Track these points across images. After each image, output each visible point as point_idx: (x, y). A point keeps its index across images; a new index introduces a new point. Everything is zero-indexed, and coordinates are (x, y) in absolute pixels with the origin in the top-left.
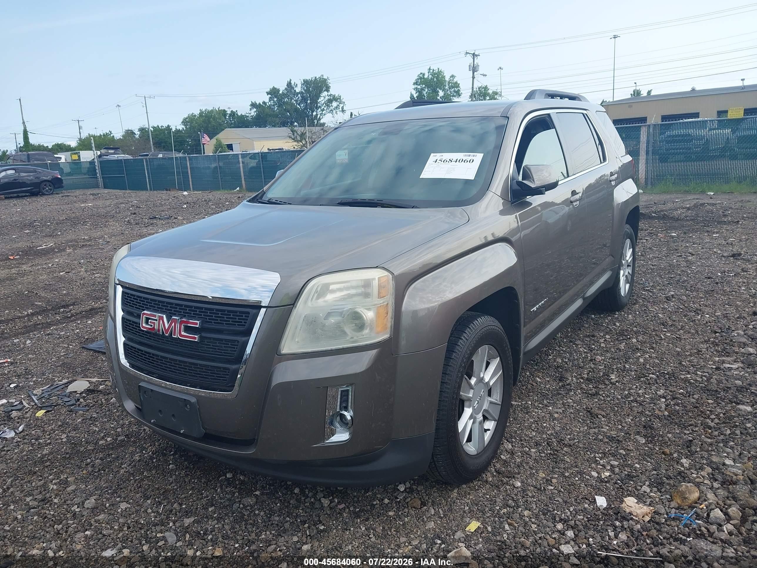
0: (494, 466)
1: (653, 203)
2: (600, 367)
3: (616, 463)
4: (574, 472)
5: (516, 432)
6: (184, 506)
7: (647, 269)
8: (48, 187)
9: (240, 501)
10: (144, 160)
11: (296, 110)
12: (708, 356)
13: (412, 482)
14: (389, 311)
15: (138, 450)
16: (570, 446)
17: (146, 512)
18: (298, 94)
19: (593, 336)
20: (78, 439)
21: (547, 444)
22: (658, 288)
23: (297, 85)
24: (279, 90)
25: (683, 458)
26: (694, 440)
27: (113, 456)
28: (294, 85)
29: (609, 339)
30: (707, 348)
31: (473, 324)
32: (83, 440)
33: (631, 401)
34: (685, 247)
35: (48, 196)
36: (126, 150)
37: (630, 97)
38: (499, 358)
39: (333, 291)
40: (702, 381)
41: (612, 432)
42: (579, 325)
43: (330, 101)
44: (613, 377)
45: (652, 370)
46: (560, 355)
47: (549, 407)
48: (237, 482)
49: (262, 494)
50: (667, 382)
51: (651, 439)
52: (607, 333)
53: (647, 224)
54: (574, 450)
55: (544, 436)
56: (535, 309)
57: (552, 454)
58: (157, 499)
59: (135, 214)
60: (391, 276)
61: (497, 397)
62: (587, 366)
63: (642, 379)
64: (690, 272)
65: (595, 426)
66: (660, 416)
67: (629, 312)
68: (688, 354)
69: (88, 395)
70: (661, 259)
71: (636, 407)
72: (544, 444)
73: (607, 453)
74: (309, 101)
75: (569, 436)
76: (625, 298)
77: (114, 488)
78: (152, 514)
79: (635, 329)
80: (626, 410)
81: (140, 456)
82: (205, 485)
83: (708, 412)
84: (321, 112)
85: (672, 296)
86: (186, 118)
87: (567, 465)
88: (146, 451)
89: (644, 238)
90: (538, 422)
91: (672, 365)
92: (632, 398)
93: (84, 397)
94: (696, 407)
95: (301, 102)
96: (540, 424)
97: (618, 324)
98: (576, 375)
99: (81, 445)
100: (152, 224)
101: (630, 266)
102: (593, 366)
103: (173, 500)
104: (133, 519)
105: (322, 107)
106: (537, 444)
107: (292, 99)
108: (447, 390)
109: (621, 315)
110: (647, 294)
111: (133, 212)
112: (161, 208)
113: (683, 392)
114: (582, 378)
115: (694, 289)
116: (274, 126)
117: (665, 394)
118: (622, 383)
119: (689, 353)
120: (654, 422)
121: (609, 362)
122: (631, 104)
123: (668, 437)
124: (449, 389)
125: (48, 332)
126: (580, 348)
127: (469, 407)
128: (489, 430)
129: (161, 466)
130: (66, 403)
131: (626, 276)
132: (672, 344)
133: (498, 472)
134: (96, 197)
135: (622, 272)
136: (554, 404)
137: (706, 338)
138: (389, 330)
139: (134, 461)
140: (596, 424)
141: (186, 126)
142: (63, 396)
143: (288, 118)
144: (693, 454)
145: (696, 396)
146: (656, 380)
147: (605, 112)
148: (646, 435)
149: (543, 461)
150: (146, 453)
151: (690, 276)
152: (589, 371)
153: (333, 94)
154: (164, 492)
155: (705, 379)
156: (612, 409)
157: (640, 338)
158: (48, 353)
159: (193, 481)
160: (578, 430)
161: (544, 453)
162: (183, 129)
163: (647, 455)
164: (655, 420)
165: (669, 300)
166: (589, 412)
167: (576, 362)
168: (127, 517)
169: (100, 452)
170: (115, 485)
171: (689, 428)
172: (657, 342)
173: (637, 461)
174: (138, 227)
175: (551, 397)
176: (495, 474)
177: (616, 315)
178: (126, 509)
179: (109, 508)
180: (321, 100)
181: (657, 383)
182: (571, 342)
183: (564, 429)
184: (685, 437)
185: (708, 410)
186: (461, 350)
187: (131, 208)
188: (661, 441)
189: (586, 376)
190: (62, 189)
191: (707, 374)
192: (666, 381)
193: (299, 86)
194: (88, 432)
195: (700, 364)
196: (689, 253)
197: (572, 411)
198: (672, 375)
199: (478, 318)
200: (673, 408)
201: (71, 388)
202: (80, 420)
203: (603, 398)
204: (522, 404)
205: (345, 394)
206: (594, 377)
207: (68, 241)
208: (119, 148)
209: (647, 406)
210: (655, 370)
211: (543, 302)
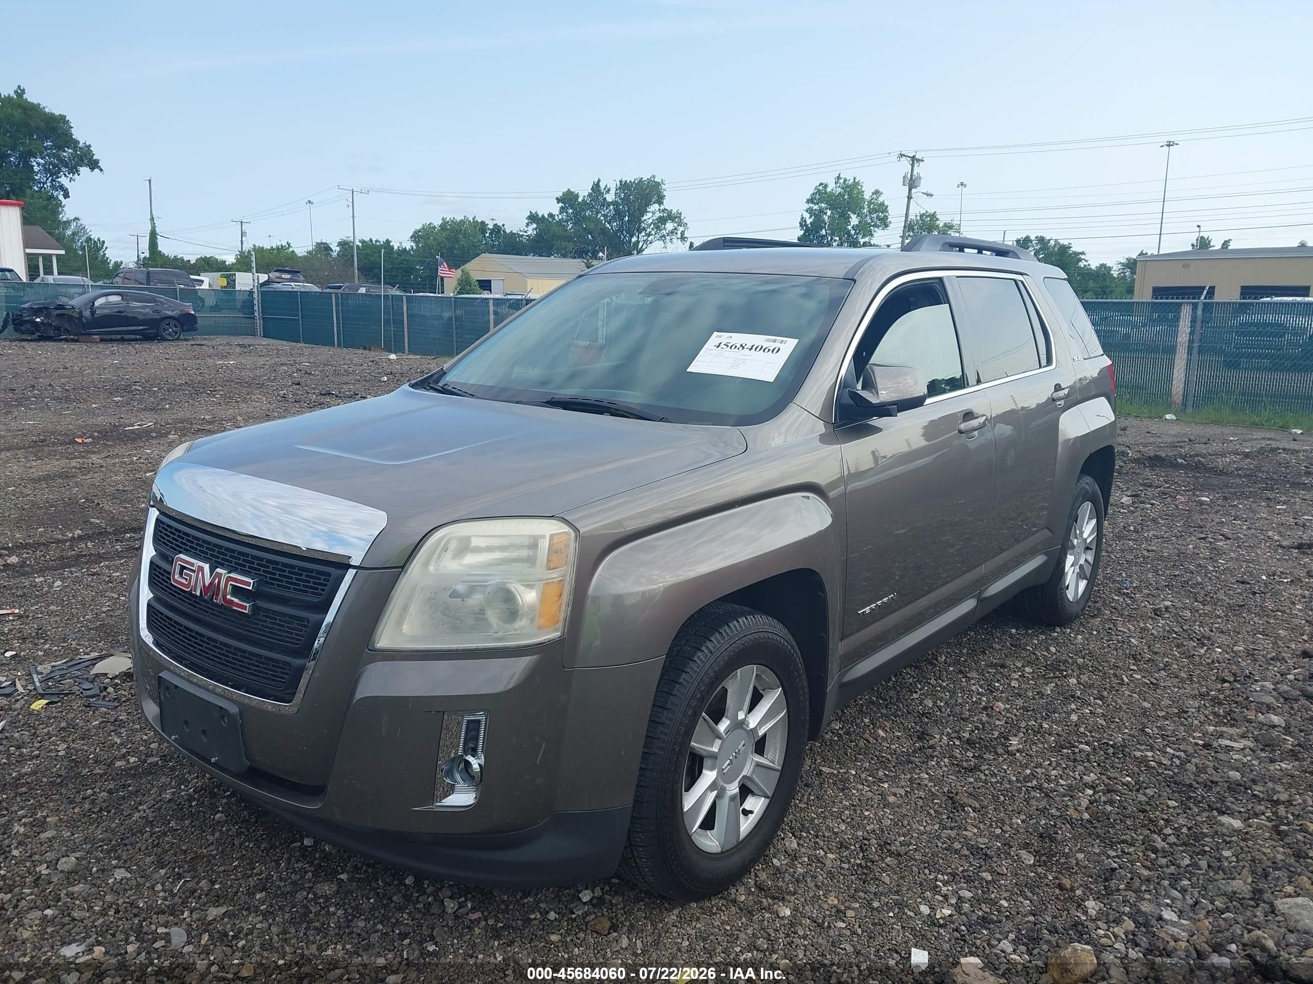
0: (756, 876)
1: (1187, 440)
2: (998, 723)
3: (968, 895)
4: (891, 901)
5: (813, 819)
6: (217, 886)
7: (1136, 557)
8: (172, 328)
9: (311, 888)
10: (333, 295)
11: (604, 231)
12: (1196, 722)
13: (607, 888)
14: (564, 593)
15: (173, 783)
16: (900, 855)
17: (153, 889)
18: (609, 204)
19: (1003, 666)
20: (85, 753)
21: (861, 847)
22: (1146, 591)
23: (609, 190)
24: (577, 196)
25: (1091, 899)
26: (1121, 868)
27: (130, 788)
28: (605, 189)
29: (1029, 673)
30: (1199, 707)
31: (728, 626)
32: (91, 757)
33: (1032, 787)
34: (1218, 523)
35: (170, 343)
36: (311, 276)
37: (1190, 248)
38: (780, 689)
39: (478, 550)
40: (1171, 765)
41: (980, 840)
42: (984, 645)
43: (662, 221)
44: (1014, 741)
45: (1087, 736)
46: (933, 695)
47: (883, 782)
48: (317, 855)
49: (351, 880)
50: (1107, 761)
51: (1045, 858)
52: (1029, 663)
53: (1162, 477)
54: (903, 863)
55: (860, 833)
56: (867, 610)
57: (862, 867)
58: (176, 869)
59: (298, 384)
60: (573, 534)
61: (774, 757)
62: (975, 719)
63: (1065, 751)
64: (1212, 569)
65: (953, 824)
66: (1073, 820)
67: (1081, 629)
68: (1161, 714)
69: (124, 683)
70: (1168, 540)
71: (1037, 799)
72: (853, 847)
73: (959, 875)
74: (627, 218)
75: (902, 838)
76: (1075, 604)
77: (114, 842)
78: (161, 894)
79: (1082, 660)
80: (1019, 802)
81: (174, 793)
82: (264, 854)
83: (1162, 822)
84: (645, 238)
85: (1167, 608)
86: (420, 231)
87: (881, 889)
88: (185, 786)
89: (1148, 501)
90: (857, 808)
91: (1126, 731)
92: (1035, 782)
93: (117, 684)
94: (1144, 811)
95: (613, 218)
96: (858, 812)
97: (1053, 649)
98: (950, 731)
99: (85, 765)
100: (320, 404)
101: (1091, 549)
102: (985, 719)
103: (203, 874)
104: (128, 898)
105: (648, 230)
106: (842, 846)
107: (597, 213)
108: (663, 737)
109: (1064, 633)
110: (1121, 600)
111: (297, 380)
112: (345, 379)
113: (1130, 782)
114: (959, 738)
115: (1210, 599)
116: (564, 256)
117: (1097, 782)
118: (1027, 755)
119: (1163, 713)
120: (1061, 828)
121: (1016, 715)
122: (1188, 262)
123: (1076, 859)
124: (666, 734)
125: (95, 570)
126: (974, 684)
127: (712, 769)
128: (751, 812)
129: (202, 814)
130: (84, 692)
131: (1081, 567)
132: (1139, 694)
133: (760, 887)
134: (246, 350)
135: (1070, 559)
136: (894, 780)
137: (1204, 690)
138: (560, 625)
139: (160, 800)
140: (956, 822)
141: (417, 243)
142: (83, 679)
143: (589, 243)
144: (1110, 895)
145: (1150, 792)
146: (1088, 755)
147: (1065, 279)
148: (1040, 851)
149: (842, 877)
150: (186, 789)
151: (1209, 575)
152: (975, 726)
153: (669, 209)
154: (192, 859)
155: (1177, 762)
156: (995, 798)
157: (1084, 678)
158: (84, 605)
159: (247, 844)
160: (922, 828)
161: (849, 862)
162: (412, 248)
163: (1029, 886)
164: (1063, 826)
165: (1158, 616)
166: (951, 798)
167: (958, 709)
168: (119, 894)
169: (112, 779)
170: (117, 837)
171: (1119, 846)
172: (1114, 687)
173: (1006, 895)
174: (296, 407)
175: (894, 767)
176: (753, 890)
177: (1055, 632)
178: (122, 880)
179: (96, 875)
180: (648, 217)
181: (1089, 761)
182: (961, 672)
183: (897, 825)
184: (1106, 862)
185: (1163, 819)
186: (698, 670)
187: (296, 374)
188: (1064, 864)
189: (967, 735)
190: (196, 332)
191: (1182, 754)
192: (1106, 758)
193: (613, 191)
194: (103, 744)
195: (1177, 735)
196: (1221, 535)
197: (922, 794)
198: (1121, 750)
199: (740, 617)
200: (1100, 807)
201: (100, 668)
202: (97, 723)
203: (984, 778)
204: (839, 772)
205: (474, 726)
206: (981, 738)
207: (177, 421)
208: (299, 272)
209: (1057, 799)
210: (1094, 737)
211: (885, 600)
